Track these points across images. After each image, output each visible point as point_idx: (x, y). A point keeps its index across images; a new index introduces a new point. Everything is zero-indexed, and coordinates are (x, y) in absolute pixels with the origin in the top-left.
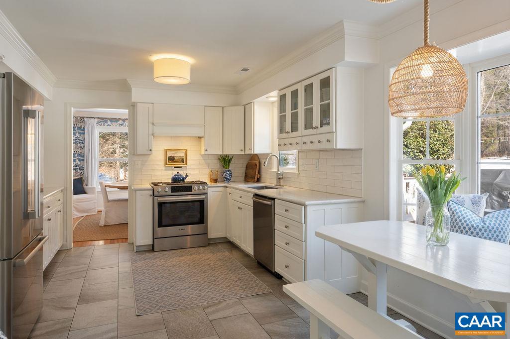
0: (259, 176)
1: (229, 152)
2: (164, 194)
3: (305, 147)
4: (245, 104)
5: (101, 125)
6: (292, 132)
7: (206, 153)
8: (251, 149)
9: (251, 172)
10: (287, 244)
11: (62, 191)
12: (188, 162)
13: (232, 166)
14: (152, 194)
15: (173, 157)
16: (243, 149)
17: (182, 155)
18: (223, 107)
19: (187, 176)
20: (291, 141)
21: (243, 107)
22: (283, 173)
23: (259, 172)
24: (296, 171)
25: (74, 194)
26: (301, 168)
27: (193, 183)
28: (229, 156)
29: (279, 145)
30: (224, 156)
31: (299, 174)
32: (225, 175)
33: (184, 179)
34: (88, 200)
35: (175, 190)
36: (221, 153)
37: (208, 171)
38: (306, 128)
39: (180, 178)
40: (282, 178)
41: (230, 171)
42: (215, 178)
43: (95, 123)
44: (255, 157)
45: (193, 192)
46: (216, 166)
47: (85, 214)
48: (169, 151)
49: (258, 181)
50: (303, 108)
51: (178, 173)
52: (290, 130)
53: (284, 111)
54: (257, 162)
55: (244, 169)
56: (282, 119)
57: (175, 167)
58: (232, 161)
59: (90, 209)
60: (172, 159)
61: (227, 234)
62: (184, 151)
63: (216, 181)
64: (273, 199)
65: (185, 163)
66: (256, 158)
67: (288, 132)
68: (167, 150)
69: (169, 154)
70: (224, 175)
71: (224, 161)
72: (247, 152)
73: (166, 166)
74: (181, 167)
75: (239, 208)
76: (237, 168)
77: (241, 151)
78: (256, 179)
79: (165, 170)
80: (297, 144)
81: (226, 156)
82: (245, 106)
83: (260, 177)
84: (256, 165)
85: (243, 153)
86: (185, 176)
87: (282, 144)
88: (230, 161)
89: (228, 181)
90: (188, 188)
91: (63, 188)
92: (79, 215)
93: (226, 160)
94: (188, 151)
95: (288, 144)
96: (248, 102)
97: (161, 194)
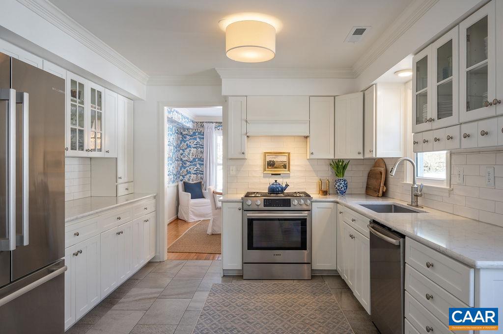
0: (385, 188)
1: (341, 155)
2: (256, 208)
3: (467, 144)
4: (363, 88)
5: (219, 130)
6: (439, 118)
7: (313, 157)
8: (371, 151)
9: (374, 182)
10: (429, 297)
11: (155, 197)
12: (291, 167)
13: (348, 174)
14: (241, 207)
15: (273, 161)
16: (362, 152)
17: (284, 159)
18: (334, 97)
19: (287, 186)
20: (437, 134)
21: (362, 93)
22: (422, 187)
23: (386, 184)
24: (445, 186)
25: (191, 198)
26: (456, 180)
27: (293, 195)
28: (343, 162)
29: (415, 143)
30: (337, 161)
31: (451, 191)
32: (339, 186)
33: (283, 190)
34: (205, 204)
35: (268, 203)
36: (332, 157)
37: (315, 180)
38: (469, 107)
39: (278, 188)
40: (421, 195)
41: (345, 181)
42: (325, 189)
43: (214, 127)
44: (380, 162)
45: (292, 208)
46: (328, 174)
47: (202, 219)
48: (268, 154)
49: (385, 195)
50: (464, 70)
51: (276, 181)
52: (435, 116)
53: (425, 85)
54: (383, 170)
55: (365, 179)
56: (420, 100)
57: (272, 174)
58: (348, 168)
59: (207, 214)
60: (271, 164)
61: (338, 267)
62: (287, 154)
63: (325, 193)
64: (403, 236)
65: (287, 170)
66: (382, 164)
67: (431, 120)
68: (265, 153)
69: (269, 158)
70: (336, 186)
71: (338, 167)
72: (367, 156)
73: (265, 172)
74: (280, 174)
75: (351, 236)
76: (356, 178)
77: (359, 153)
78: (381, 192)
79: (264, 177)
80: (450, 138)
81: (339, 161)
82: (364, 91)
83: (387, 190)
84: (381, 173)
85: (361, 157)
86: (284, 186)
87: (420, 140)
88: (344, 168)
89: (343, 193)
90: (286, 203)
91: (155, 194)
92: (196, 219)
93: (339, 167)
94: (291, 155)
95: (432, 139)
96: (367, 86)
97: (251, 208)
